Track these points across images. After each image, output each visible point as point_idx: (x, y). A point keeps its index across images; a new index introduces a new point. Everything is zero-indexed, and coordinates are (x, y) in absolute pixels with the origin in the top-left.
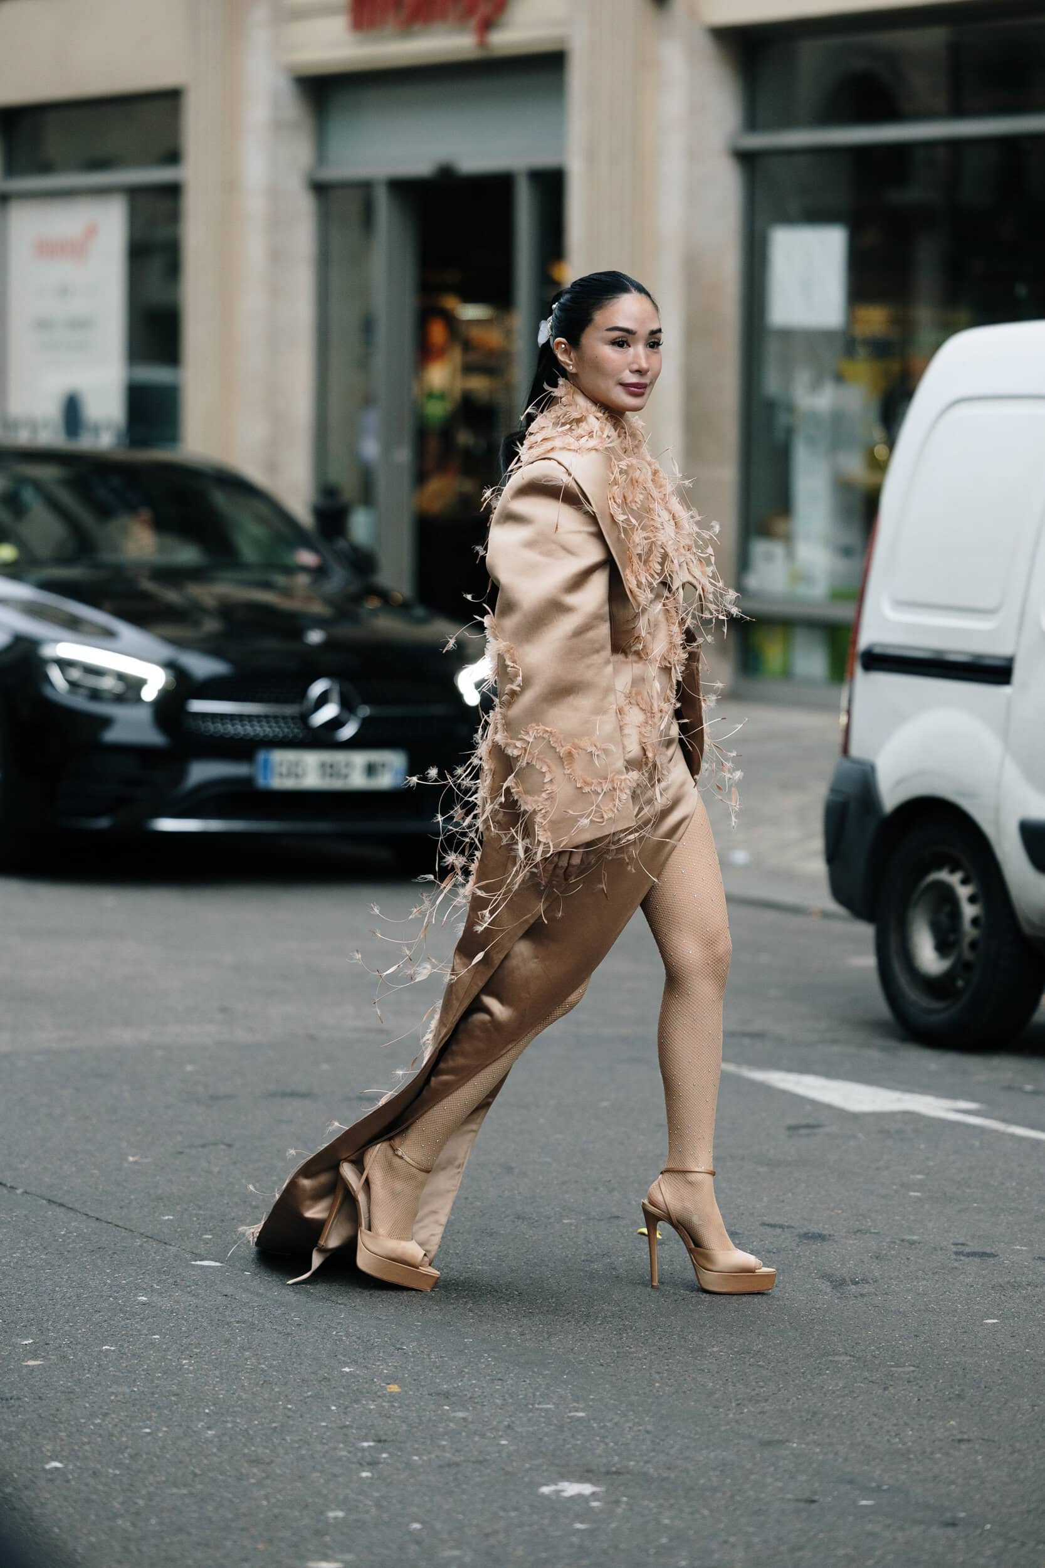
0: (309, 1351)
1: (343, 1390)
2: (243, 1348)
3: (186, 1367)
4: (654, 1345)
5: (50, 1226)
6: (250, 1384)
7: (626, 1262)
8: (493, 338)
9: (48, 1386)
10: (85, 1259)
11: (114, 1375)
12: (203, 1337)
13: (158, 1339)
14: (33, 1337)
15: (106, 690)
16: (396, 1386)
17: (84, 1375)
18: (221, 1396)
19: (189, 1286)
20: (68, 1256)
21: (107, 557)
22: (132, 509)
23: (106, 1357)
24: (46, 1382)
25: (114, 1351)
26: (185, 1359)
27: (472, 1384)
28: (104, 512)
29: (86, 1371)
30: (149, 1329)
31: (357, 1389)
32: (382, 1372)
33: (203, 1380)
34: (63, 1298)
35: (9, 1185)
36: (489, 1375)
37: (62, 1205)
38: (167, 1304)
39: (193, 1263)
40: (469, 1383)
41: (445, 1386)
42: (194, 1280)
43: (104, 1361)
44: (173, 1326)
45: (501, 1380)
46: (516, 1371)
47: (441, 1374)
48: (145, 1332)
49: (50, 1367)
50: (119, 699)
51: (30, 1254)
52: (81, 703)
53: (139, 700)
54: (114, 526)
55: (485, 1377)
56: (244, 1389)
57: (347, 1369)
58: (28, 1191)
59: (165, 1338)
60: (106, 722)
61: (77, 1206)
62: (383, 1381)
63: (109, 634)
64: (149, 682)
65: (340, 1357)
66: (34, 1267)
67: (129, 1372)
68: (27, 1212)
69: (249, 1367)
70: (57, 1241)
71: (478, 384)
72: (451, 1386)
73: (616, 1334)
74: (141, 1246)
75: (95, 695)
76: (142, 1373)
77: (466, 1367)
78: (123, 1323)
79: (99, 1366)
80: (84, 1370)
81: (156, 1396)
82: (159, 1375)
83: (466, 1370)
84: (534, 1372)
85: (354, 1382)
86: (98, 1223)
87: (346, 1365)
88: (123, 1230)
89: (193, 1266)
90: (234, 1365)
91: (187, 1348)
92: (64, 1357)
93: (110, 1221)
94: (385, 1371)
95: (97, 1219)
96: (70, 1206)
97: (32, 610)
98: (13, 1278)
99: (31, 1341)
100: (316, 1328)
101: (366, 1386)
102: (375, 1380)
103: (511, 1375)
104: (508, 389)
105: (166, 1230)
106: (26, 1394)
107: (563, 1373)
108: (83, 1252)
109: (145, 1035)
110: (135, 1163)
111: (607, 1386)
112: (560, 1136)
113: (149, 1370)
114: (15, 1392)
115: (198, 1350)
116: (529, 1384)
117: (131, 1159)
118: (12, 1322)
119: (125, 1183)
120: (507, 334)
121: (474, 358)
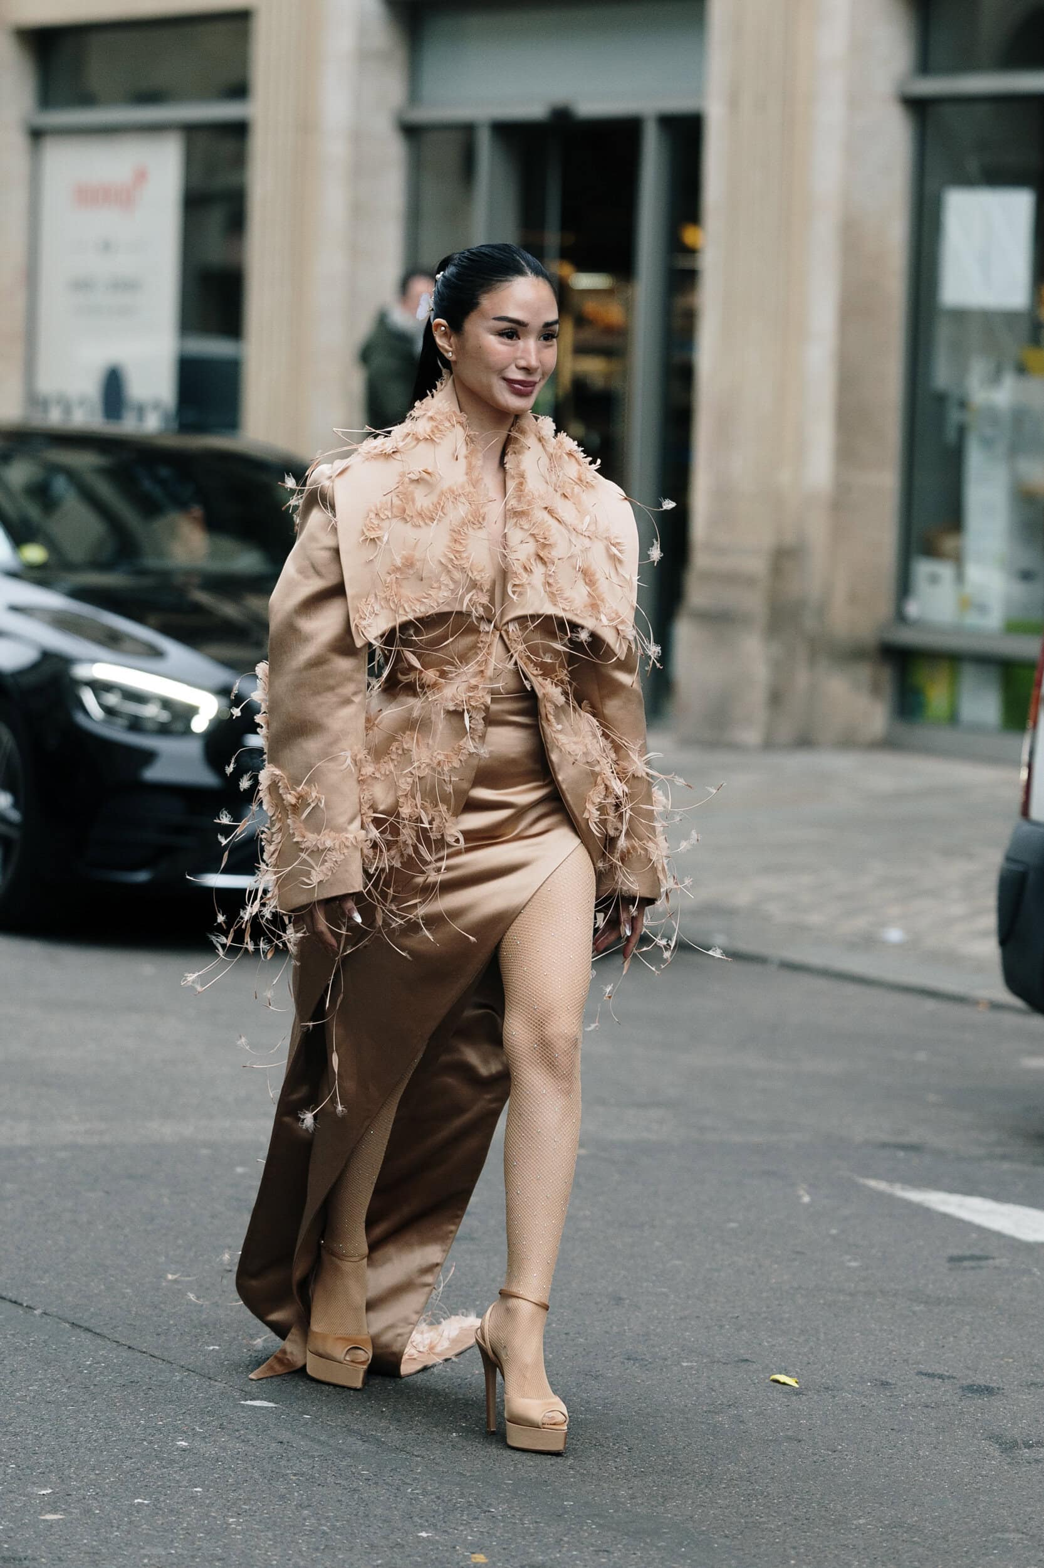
0: (379, 1511)
1: (419, 1559)
2: (300, 1506)
3: (233, 1526)
4: (790, 1514)
5: (74, 1355)
6: (308, 1548)
7: (757, 1414)
8: (613, 313)
9: (69, 1545)
10: (115, 1395)
11: (148, 1534)
12: (253, 1491)
13: (200, 1492)
14: (53, 1486)
15: (149, 719)
16: (482, 1556)
17: (112, 1533)
18: (275, 1562)
19: (238, 1431)
20: (94, 1391)
21: (151, 562)
22: (182, 505)
23: (138, 1512)
24: (66, 1539)
25: (147, 1505)
26: (232, 1517)
27: (573, 1555)
28: (151, 509)
29: (115, 1529)
30: (190, 1480)
31: (436, 1558)
32: (466, 1539)
33: (253, 1543)
34: (88, 1440)
35: (25, 1305)
36: (592, 1545)
37: (88, 1330)
38: (210, 1450)
39: (242, 1402)
40: (570, 1554)
41: (540, 1558)
42: (243, 1423)
43: (136, 1517)
44: (219, 1477)
45: (607, 1551)
46: (624, 1542)
47: (536, 1543)
48: (185, 1483)
49: (72, 1522)
50: (164, 730)
51: (50, 1387)
52: (118, 734)
53: (187, 732)
54: (159, 525)
55: (588, 1548)
56: (302, 1555)
57: (424, 1534)
58: (47, 1312)
59: (208, 1490)
60: (148, 757)
61: (105, 1332)
62: (467, 1549)
63: (156, 653)
64: (200, 711)
65: (416, 1519)
66: (54, 1402)
67: (166, 1531)
68: (47, 1337)
69: (308, 1528)
70: (81, 1372)
71: (593, 367)
72: (547, 1558)
73: (744, 1501)
74: (181, 1381)
75: (136, 724)
76: (181, 1532)
77: (565, 1536)
78: (159, 1472)
79: (130, 1522)
80: (112, 1527)
81: (198, 1560)
82: (201, 1535)
83: (566, 1539)
84: (646, 1543)
85: (432, 1550)
86: (130, 1352)
87: (423, 1528)
88: (160, 1362)
89: (243, 1406)
90: (290, 1526)
91: (234, 1504)
92: (87, 1511)
93: (144, 1350)
94: (470, 1538)
95: (129, 1347)
96: (98, 1331)
97: (63, 622)
98: (29, 1415)
99: (49, 1491)
100: (387, 1484)
101: (447, 1554)
102: (458, 1548)
103: (619, 1546)
104: (625, 374)
105: (210, 1363)
106: (44, 1554)
107: (681, 1545)
108: (113, 1386)
109: (188, 1130)
110: (175, 1281)
111: (733, 1561)
112: (678, 1262)
113: (188, 1529)
114: (29, 1552)
115: (247, 1507)
116: (641, 1557)
117: (170, 1277)
118: (27, 1467)
119: (162, 1306)
120: (628, 307)
121: (587, 335)
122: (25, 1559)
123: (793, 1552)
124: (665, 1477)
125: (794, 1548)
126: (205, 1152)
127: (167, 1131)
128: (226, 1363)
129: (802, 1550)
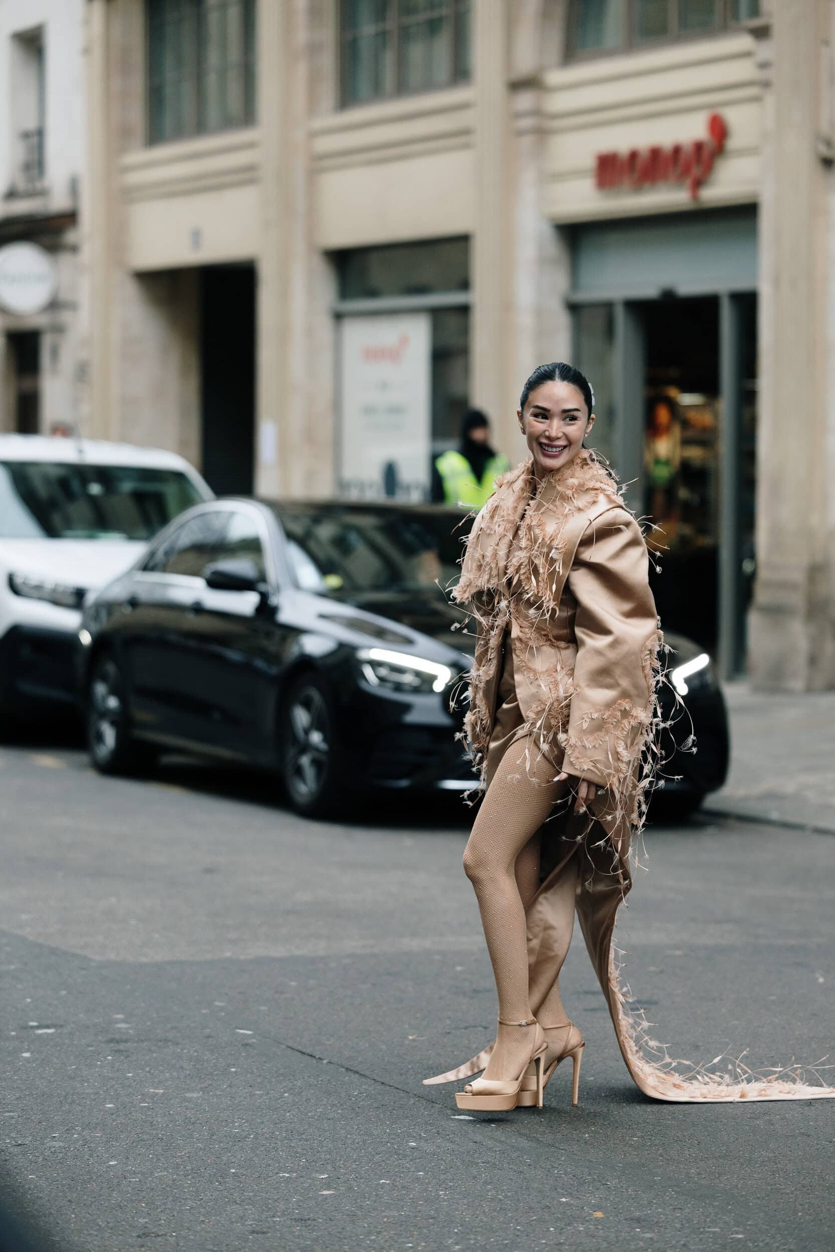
0: (536, 1185)
1: (560, 1216)
2: (486, 1183)
3: (442, 1196)
4: (800, 1183)
5: (347, 1088)
6: (489, 1210)
7: (782, 1119)
8: (705, 418)
9: (337, 1210)
10: (371, 1113)
11: (387, 1202)
12: (456, 1174)
13: (421, 1175)
14: (329, 1173)
15: (406, 684)
16: (600, 1213)
17: (365, 1202)
18: (468, 1219)
19: (448, 1135)
20: (358, 1112)
21: (410, 585)
23: (382, 1188)
24: (336, 1207)
25: (388, 1184)
26: (442, 1191)
27: (659, 1212)
28: (410, 551)
29: (367, 1199)
30: (416, 1167)
31: (571, 1215)
32: (590, 1202)
33: (454, 1207)
34: (353, 1143)
35: (317, 1057)
36: (671, 1205)
37: (357, 1072)
38: (430, 1148)
39: (452, 1117)
40: (657, 1211)
41: (638, 1213)
42: (452, 1130)
43: (381, 1191)
44: (435, 1165)
45: (681, 1209)
46: (693, 1202)
47: (635, 1204)
48: (412, 1169)
49: (339, 1196)
50: (416, 690)
51: (330, 1110)
52: (387, 693)
53: (431, 691)
54: (415, 561)
55: (668, 1206)
56: (485, 1214)
57: (564, 1200)
58: (331, 1061)
59: (427, 1174)
60: (406, 708)
61: (367, 1073)
62: (591, 1208)
63: (409, 642)
64: (439, 678)
65: (559, 1190)
66: (332, 1119)
67: (399, 1200)
68: (330, 1078)
69: (490, 1197)
70: (351, 1099)
71: (695, 453)
72: (642, 1213)
73: (770, 1175)
74: (414, 1104)
75: (398, 687)
76: (409, 1201)
77: (654, 1199)
78: (397, 1163)
79: (377, 1195)
80: (365, 1198)
81: (418, 1218)
82: (421, 1202)
83: (655, 1201)
84: (706, 1203)
85: (568, 1210)
86: (382, 1087)
87: (563, 1196)
88: (402, 1092)
89: (453, 1119)
90: (478, 1195)
91: (444, 1182)
92: (350, 1189)
93: (391, 1084)
94: (593, 1201)
95: (382, 1083)
96: (363, 1073)
97: (353, 624)
98: (316, 1128)
99: (326, 1176)
100: (542, 1168)
101: (578, 1212)
102: (585, 1208)
103: (689, 1205)
104: (716, 457)
105: (433, 1092)
106: (320, 1216)
107: (728, 1204)
108: (370, 1108)
109: (427, 944)
110: (413, 1040)
111: (762, 1214)
112: (737, 1022)
113: (413, 1199)
114: (311, 1215)
115: (452, 1184)
116: (702, 1212)
117: (411, 1037)
118: (313, 1161)
119: (405, 1056)
120: (716, 415)
121: (690, 433)
122: (309, 1220)
123: (800, 1208)
124: (721, 1160)
125: (802, 1205)
126: (437, 957)
127: (413, 944)
128: (443, 1092)
129: (806, 1206)
